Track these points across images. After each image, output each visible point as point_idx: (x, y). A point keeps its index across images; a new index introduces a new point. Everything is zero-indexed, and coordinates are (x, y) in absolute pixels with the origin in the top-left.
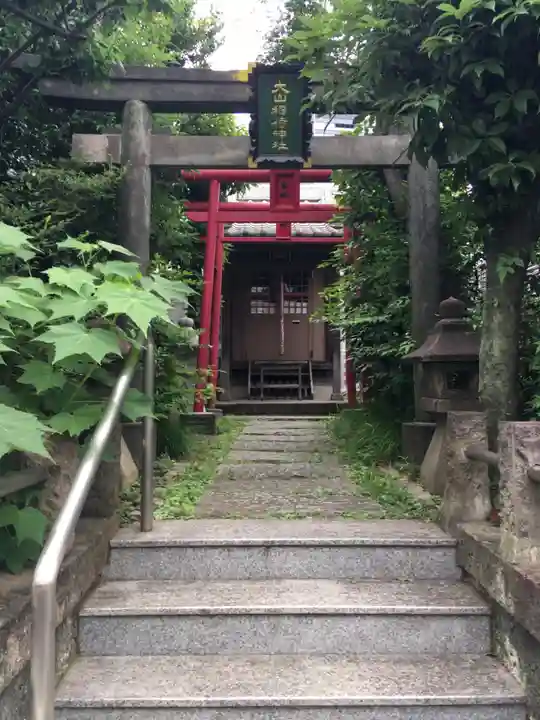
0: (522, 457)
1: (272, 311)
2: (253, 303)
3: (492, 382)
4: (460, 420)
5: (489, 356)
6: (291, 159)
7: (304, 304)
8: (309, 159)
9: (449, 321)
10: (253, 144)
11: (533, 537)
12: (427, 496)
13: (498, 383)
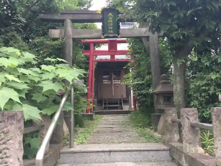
0: (188, 119)
1: (110, 83)
2: (104, 80)
3: (178, 98)
4: (168, 110)
5: (176, 90)
6: (114, 35)
7: (120, 81)
8: (119, 35)
9: (163, 81)
10: (103, 31)
11: (193, 144)
12: (160, 135)
13: (180, 99)
